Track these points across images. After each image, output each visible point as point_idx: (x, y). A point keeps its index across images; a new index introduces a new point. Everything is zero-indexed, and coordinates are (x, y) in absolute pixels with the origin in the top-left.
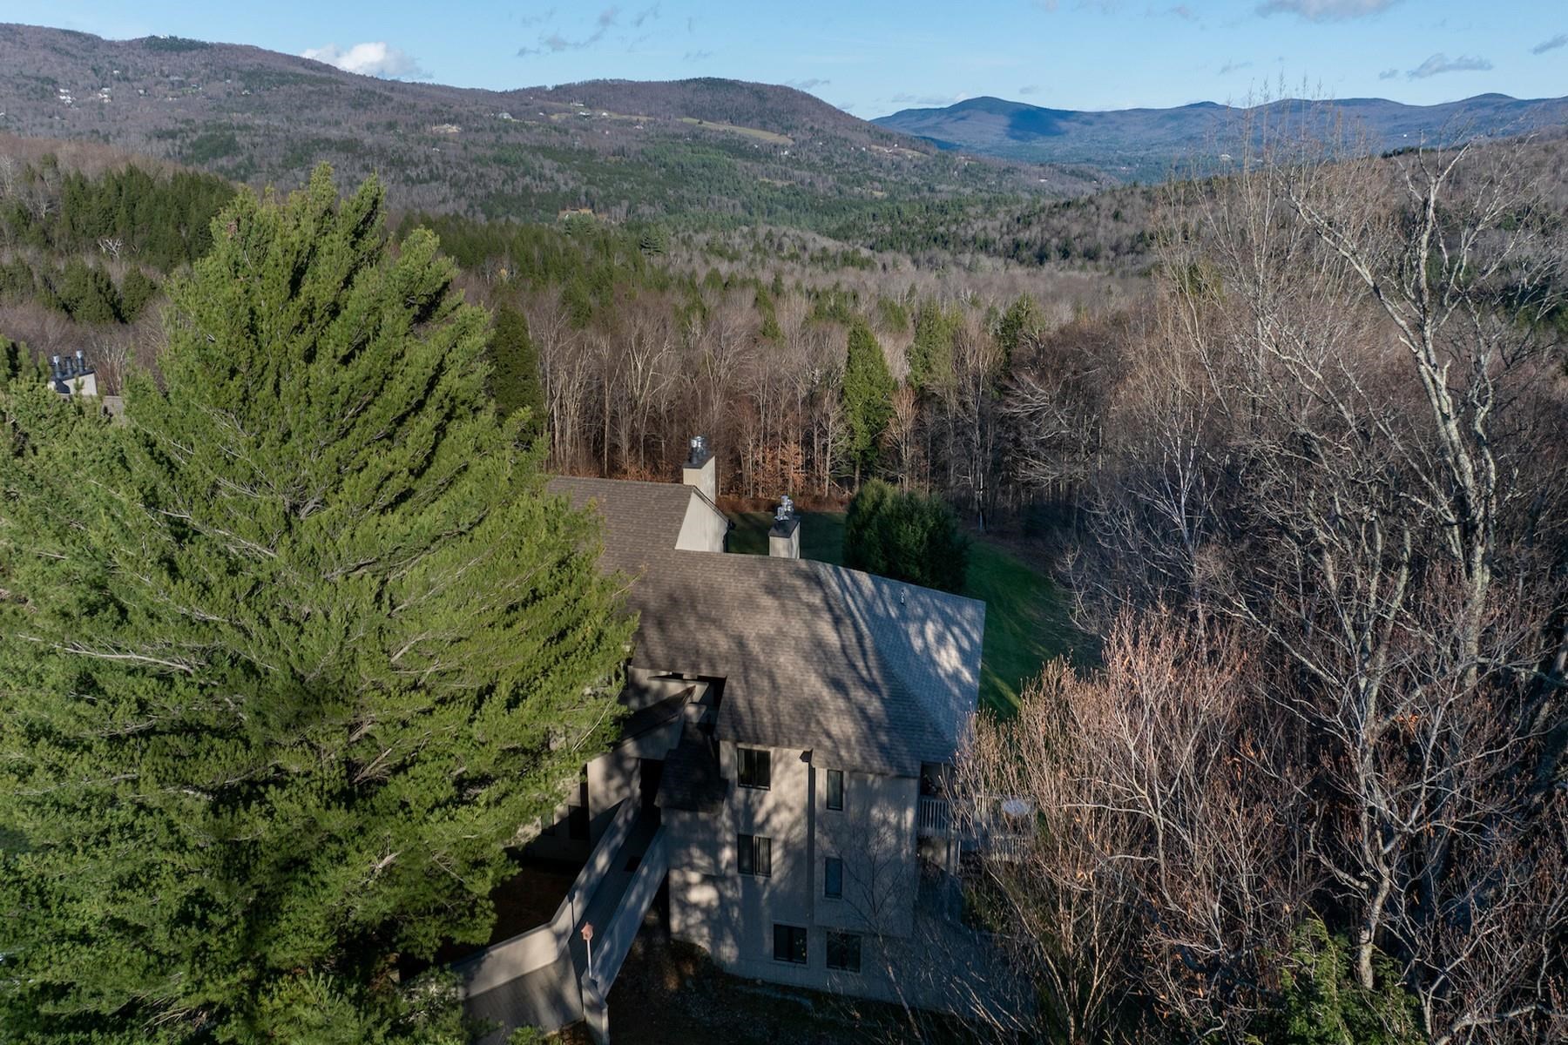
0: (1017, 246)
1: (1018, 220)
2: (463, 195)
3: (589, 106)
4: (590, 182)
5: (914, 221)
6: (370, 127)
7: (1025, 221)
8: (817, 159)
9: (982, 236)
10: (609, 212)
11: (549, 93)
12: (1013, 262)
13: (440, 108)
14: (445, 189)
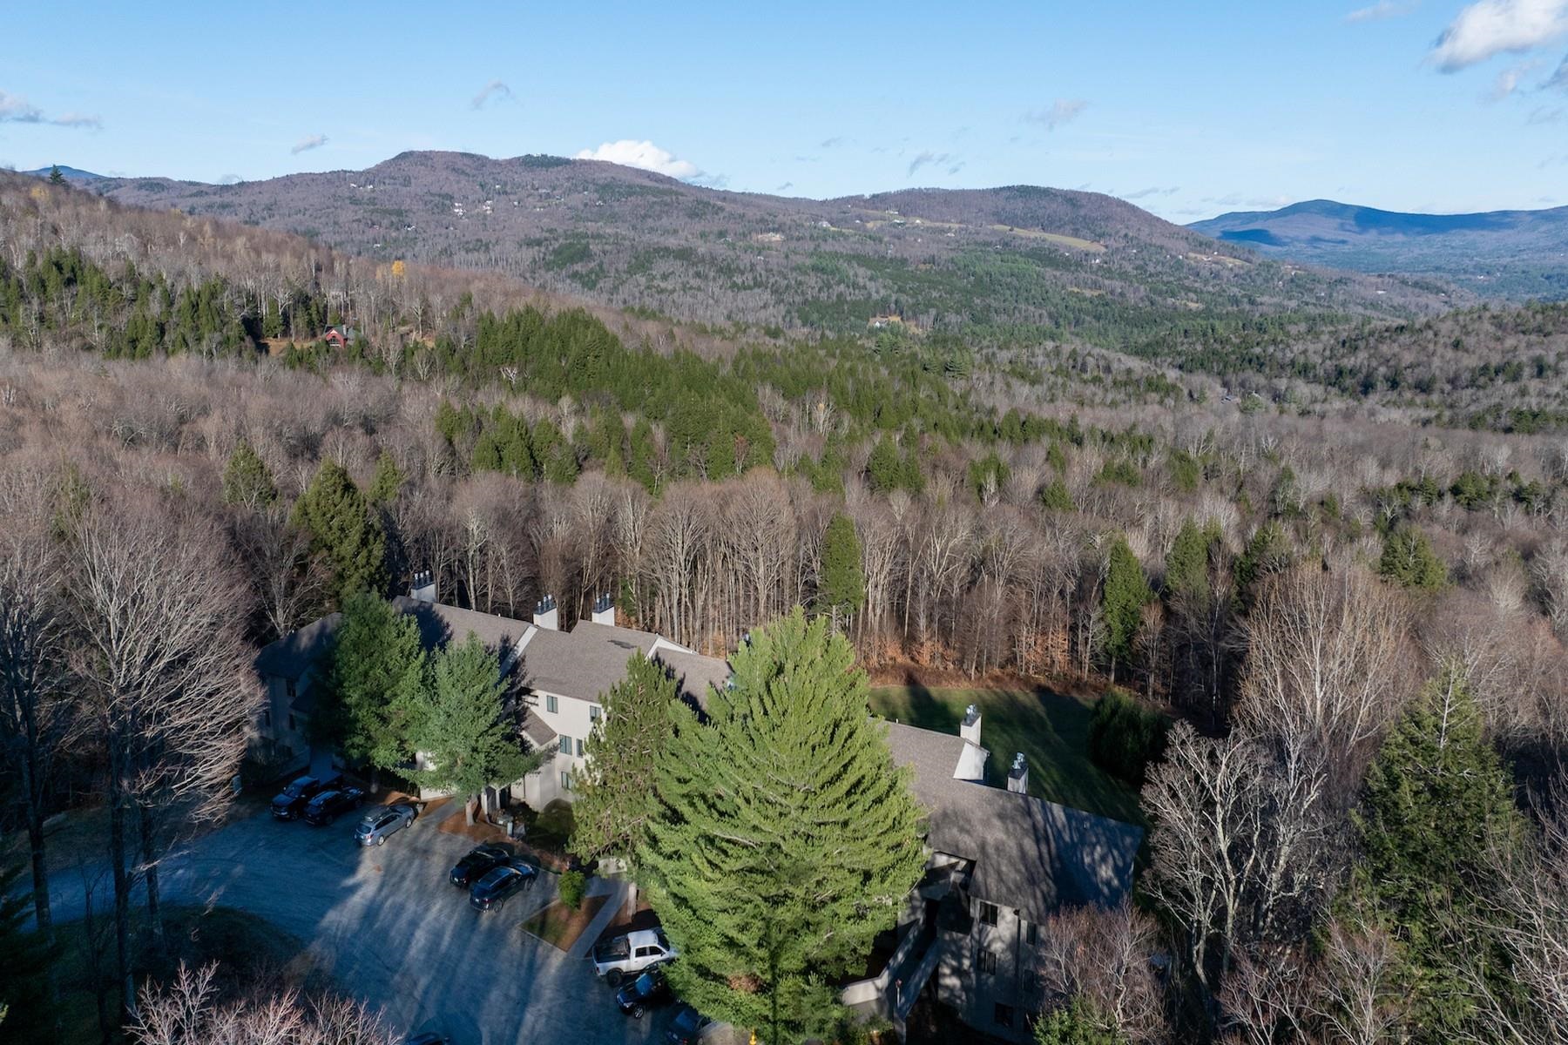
0: (1340, 373)
1: (1344, 343)
2: (783, 301)
3: (903, 214)
4: (901, 290)
5: (1228, 340)
6: (703, 235)
7: (1351, 345)
8: (1129, 268)
9: (1302, 360)
10: (917, 319)
11: (866, 201)
12: (1334, 390)
13: (766, 217)
14: (767, 296)
